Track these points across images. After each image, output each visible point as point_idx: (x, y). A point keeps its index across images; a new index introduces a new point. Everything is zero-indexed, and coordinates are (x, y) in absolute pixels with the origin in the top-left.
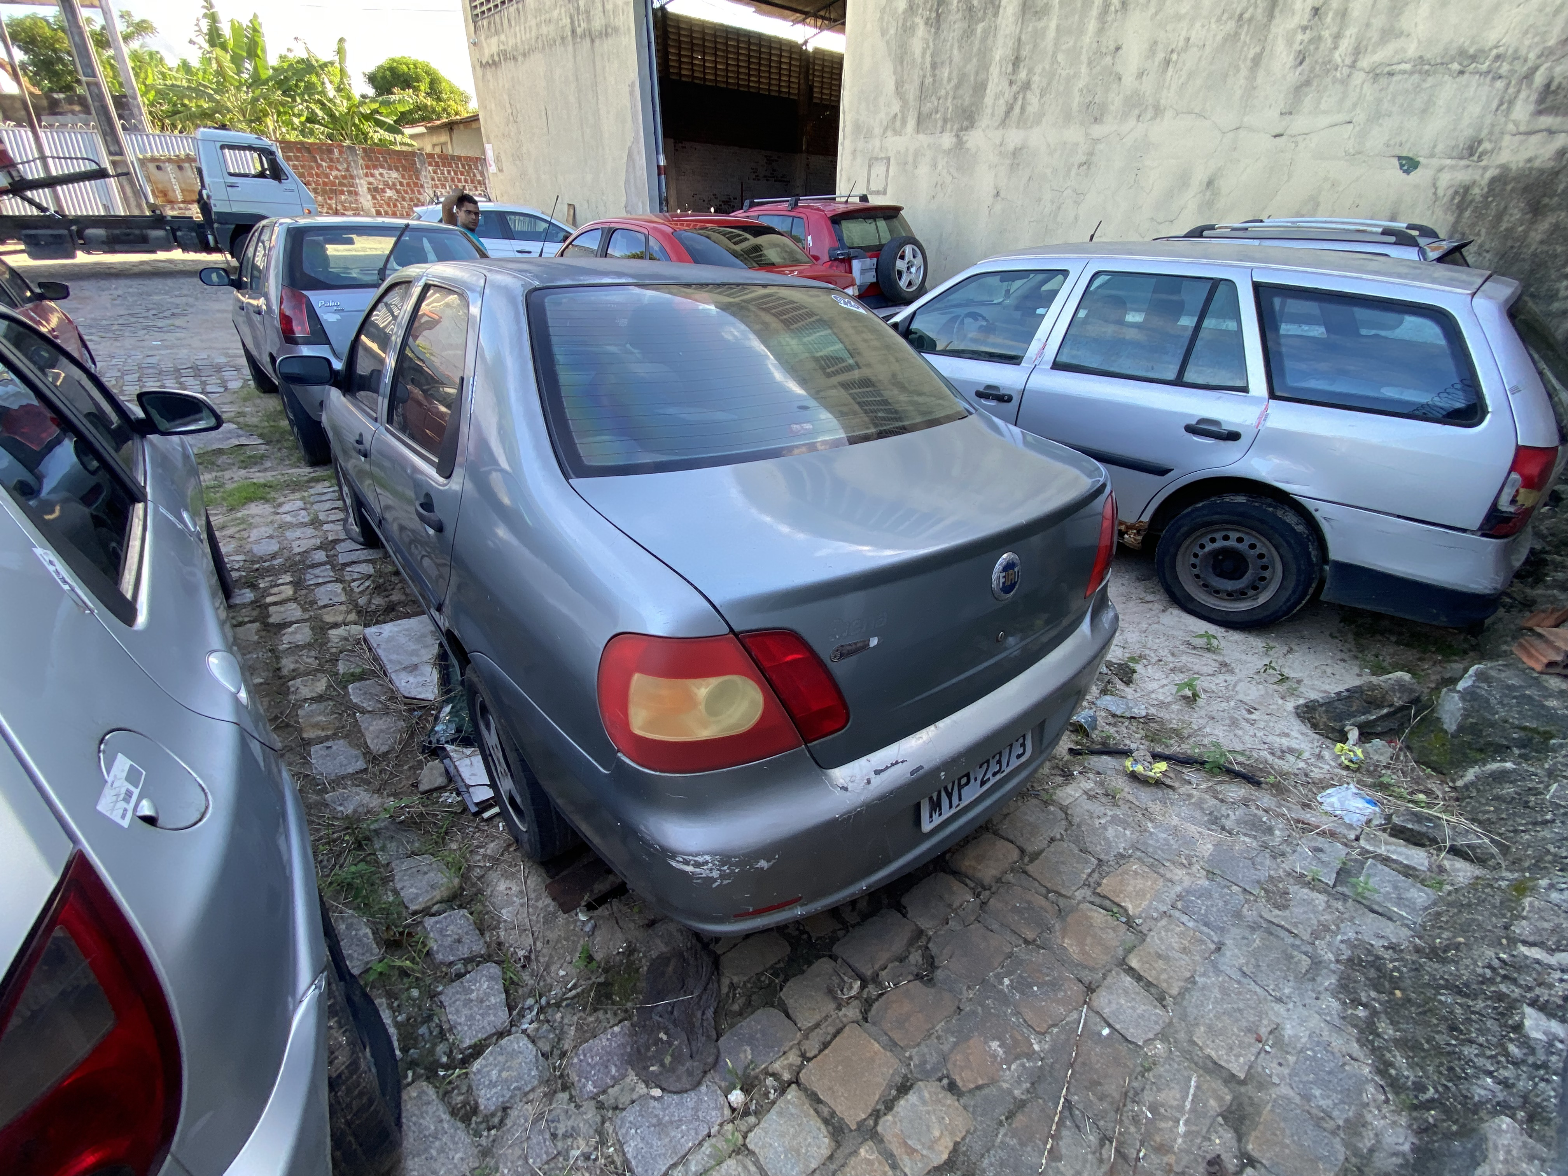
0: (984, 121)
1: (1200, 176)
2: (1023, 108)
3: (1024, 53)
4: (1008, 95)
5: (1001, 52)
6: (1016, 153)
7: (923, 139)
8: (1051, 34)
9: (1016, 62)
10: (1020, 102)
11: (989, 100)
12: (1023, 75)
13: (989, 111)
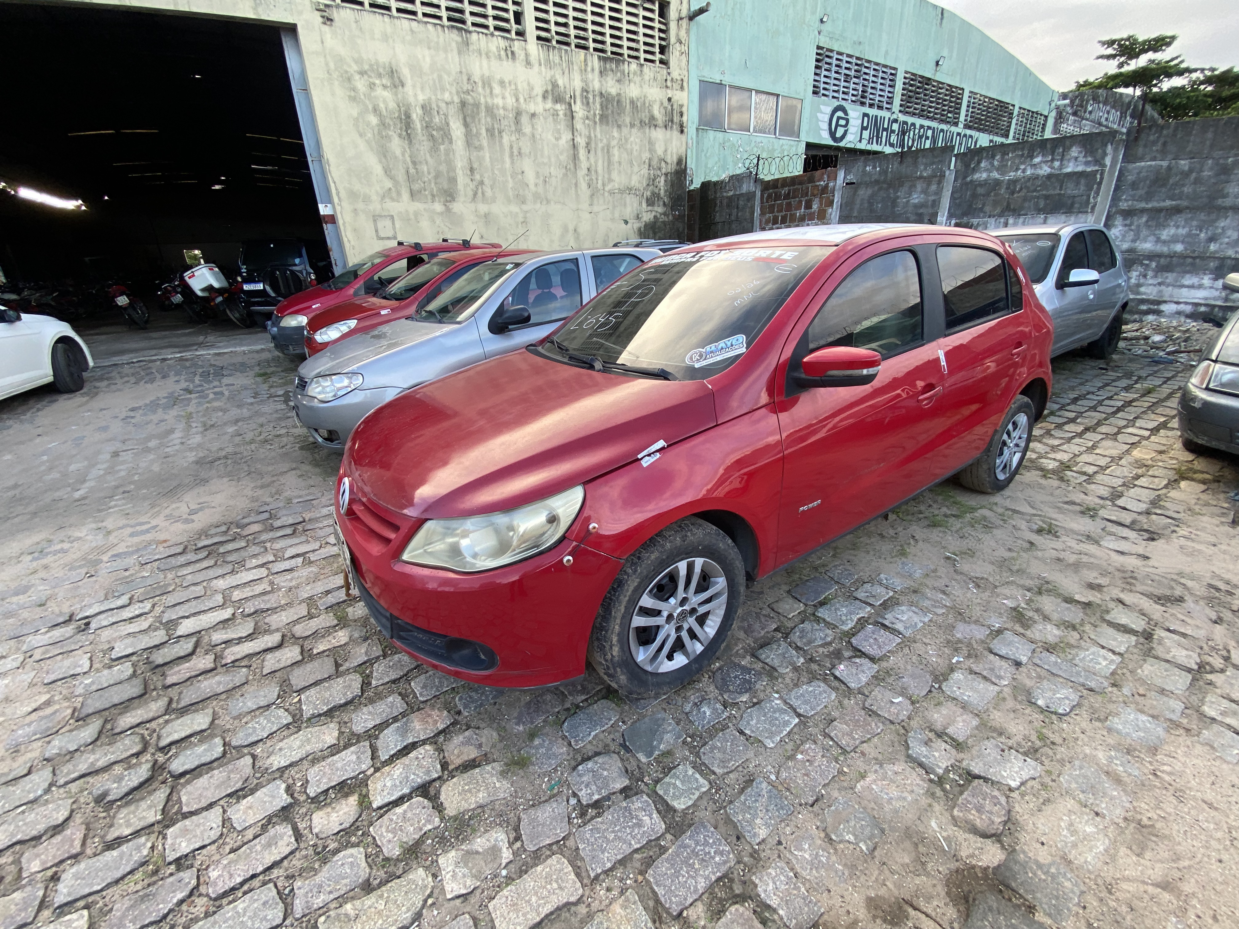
0: (462, 199)
1: (571, 227)
2: (483, 193)
3: (475, 166)
4: (472, 186)
5: (460, 164)
6: (486, 216)
7: (418, 206)
8: (487, 159)
9: (472, 170)
10: (480, 190)
11: (460, 186)
12: (477, 177)
13: (462, 193)
